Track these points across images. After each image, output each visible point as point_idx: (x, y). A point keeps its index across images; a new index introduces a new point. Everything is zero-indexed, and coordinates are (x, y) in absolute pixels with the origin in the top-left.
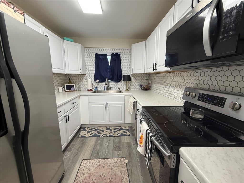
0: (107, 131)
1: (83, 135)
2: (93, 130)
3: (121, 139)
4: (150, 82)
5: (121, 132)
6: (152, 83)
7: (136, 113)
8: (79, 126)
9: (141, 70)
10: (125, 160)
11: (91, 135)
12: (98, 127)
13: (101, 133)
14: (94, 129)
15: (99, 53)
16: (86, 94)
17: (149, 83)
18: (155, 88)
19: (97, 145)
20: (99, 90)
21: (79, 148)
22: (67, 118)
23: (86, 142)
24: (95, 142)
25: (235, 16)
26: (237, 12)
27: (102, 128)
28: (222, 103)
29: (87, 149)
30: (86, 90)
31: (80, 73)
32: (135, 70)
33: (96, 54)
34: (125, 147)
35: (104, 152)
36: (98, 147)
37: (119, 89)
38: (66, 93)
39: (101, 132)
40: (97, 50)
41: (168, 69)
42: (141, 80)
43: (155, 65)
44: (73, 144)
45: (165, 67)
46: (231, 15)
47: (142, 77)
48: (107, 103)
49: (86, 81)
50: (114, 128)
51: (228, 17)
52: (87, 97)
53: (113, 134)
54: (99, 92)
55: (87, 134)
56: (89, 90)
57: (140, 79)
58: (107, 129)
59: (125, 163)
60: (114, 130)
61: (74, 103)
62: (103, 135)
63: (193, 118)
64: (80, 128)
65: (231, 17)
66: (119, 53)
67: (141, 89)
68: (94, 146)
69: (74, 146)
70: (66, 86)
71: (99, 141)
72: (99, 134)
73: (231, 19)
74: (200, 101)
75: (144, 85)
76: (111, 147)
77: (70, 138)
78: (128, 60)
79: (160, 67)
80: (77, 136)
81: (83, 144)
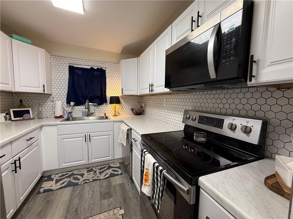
0: (89, 173)
1: (48, 188)
2: (66, 177)
3: (111, 182)
4: (143, 105)
5: (110, 171)
6: (145, 106)
7: (131, 144)
8: (39, 175)
9: (133, 91)
10: (120, 211)
11: (63, 185)
12: (74, 170)
13: (79, 179)
14: (67, 175)
15: (75, 66)
16: (53, 124)
17: (142, 107)
18: (149, 112)
19: (74, 199)
20: (74, 116)
21: (40, 212)
22: (18, 165)
23: (53, 199)
24: (70, 195)
25: (234, 44)
26: (236, 41)
27: (80, 170)
28: (220, 125)
29: (58, 209)
30: (53, 116)
31: (43, 92)
32: (125, 91)
33: (70, 67)
34: (118, 191)
35: (87, 207)
36: (76, 201)
37: (105, 114)
38: (13, 123)
39: (79, 177)
40: (71, 61)
41: (167, 90)
42: (132, 103)
43: (152, 86)
44: (29, 207)
45: (165, 88)
46: (231, 42)
47: (134, 99)
48: (89, 134)
49: (52, 103)
50: (99, 167)
51: (228, 44)
52: (55, 128)
53: (98, 177)
54: (74, 119)
55: (55, 186)
56: (57, 117)
57: (131, 101)
58: (88, 172)
59: (120, 215)
60: (100, 171)
61: (31, 138)
62: (84, 181)
63: (197, 142)
64: (42, 177)
65: (231, 44)
66: (103, 69)
67: (132, 114)
68: (68, 201)
69: (30, 210)
70: (13, 111)
71: (76, 191)
72: (76, 181)
73: (232, 46)
74: (201, 123)
75: (136, 109)
76: (97, 196)
77: (22, 199)
78: (116, 78)
79: (157, 88)
80: (36, 192)
81: (48, 203)
